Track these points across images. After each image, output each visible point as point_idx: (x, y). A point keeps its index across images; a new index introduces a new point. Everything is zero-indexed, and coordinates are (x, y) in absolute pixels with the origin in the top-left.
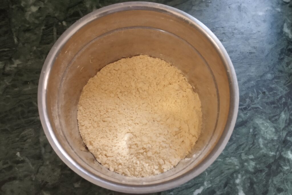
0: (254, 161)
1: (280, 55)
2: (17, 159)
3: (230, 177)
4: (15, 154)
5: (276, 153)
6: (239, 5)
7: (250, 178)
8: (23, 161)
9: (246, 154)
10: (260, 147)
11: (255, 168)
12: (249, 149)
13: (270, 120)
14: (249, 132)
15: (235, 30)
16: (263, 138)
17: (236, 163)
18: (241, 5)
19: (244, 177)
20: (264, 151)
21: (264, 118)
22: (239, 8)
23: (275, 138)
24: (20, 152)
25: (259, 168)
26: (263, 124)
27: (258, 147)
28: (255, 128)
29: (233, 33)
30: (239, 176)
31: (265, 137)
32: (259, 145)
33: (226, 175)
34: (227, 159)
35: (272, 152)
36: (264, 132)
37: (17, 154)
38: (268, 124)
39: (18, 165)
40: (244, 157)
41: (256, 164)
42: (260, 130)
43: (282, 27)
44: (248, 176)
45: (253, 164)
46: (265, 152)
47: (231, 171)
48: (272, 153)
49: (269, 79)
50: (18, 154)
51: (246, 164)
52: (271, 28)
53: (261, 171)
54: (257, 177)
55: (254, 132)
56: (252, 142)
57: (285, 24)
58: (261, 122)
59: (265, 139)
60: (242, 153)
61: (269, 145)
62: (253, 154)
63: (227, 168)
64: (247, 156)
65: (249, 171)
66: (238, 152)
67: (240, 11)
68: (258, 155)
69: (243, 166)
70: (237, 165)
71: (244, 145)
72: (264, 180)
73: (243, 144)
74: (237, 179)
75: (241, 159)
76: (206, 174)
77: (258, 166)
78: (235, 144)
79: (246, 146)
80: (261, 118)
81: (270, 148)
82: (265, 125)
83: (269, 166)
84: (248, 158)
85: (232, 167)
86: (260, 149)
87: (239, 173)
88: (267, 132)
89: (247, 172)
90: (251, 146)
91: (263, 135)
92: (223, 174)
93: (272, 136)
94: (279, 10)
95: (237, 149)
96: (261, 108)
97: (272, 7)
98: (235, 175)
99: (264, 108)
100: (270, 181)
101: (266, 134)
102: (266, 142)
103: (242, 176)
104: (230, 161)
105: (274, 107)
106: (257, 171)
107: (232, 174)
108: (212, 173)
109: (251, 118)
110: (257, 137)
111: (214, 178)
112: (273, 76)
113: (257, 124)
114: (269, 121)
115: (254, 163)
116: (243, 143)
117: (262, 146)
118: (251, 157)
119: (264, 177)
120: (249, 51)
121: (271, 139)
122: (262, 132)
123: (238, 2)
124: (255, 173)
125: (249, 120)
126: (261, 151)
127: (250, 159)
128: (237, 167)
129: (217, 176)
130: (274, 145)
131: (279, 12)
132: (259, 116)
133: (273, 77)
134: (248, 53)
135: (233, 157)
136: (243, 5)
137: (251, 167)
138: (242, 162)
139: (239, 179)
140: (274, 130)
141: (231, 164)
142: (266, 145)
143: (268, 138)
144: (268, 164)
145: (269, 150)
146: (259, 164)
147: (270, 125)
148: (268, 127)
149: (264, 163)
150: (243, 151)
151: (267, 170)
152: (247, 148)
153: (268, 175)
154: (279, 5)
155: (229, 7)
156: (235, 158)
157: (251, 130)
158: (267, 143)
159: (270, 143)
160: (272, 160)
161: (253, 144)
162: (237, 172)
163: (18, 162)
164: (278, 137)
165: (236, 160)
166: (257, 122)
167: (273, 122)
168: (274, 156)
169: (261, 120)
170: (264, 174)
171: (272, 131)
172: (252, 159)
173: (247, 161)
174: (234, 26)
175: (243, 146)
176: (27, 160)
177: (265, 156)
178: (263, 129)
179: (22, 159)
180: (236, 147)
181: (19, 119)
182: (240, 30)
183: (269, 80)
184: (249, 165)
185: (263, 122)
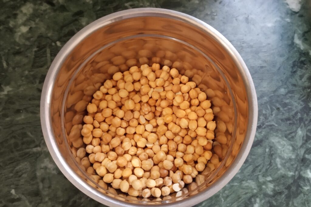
0: (272, 183)
1: (292, 67)
2: (12, 197)
3: (248, 202)
4: (9, 192)
5: (295, 173)
6: (247, 16)
7: (269, 202)
8: (19, 200)
9: (263, 176)
10: (277, 167)
11: (274, 190)
12: (267, 170)
13: (286, 137)
14: (266, 152)
15: (243, 43)
16: (280, 157)
17: (253, 187)
18: (248, 16)
19: (263, 201)
20: (282, 171)
21: (280, 136)
22: (247, 20)
23: (293, 157)
24: (15, 189)
25: (278, 190)
26: (279, 142)
27: (276, 168)
28: (271, 147)
29: (242, 46)
30: (258, 200)
31: (283, 156)
32: (276, 165)
33: (244, 200)
34: (244, 182)
35: (290, 172)
36: (281, 151)
37: (11, 192)
38: (285, 143)
39: (13, 204)
40: (261, 179)
41: (274, 186)
42: (277, 149)
43: (293, 38)
44: (267, 199)
45: (271, 186)
46: (283, 173)
47: (249, 195)
48: (291, 174)
49: (283, 93)
50: (13, 191)
51: (264, 187)
52: (281, 40)
53: (280, 193)
54: (276, 200)
55: (270, 152)
56: (269, 162)
57: (296, 35)
58: (277, 141)
59: (282, 158)
60: (259, 175)
61: (287, 165)
62: (270, 175)
63: (244, 193)
64: (264, 178)
65: (268, 194)
66: (255, 175)
67: (248, 23)
68: (276, 176)
69: (261, 189)
70: (255, 189)
71: (261, 166)
72: (284, 202)
73: (259, 166)
74: (255, 204)
75: (259, 181)
76: (222, 200)
77: (277, 188)
78: (251, 166)
79: (263, 167)
80: (277, 136)
81: (288, 168)
82: (282, 143)
83: (288, 188)
84: (266, 180)
85: (250, 191)
86: (278, 169)
87: (257, 197)
88: (284, 151)
89: (266, 195)
90: (268, 167)
91: (280, 155)
92: (240, 200)
93: (290, 155)
94: (288, 20)
95: (254, 171)
96: (276, 125)
97: (281, 17)
98: (253, 200)
99: (280, 125)
100: (291, 203)
101: (283, 153)
102: (284, 161)
103: (261, 200)
104: (247, 184)
105: (290, 124)
106: (277, 193)
107: (250, 199)
108: (228, 199)
109: (266, 137)
110: (274, 157)
111: (231, 204)
112: (287, 90)
113: (273, 143)
114: (286, 139)
115: (273, 185)
116: (259, 164)
117: (279, 166)
118: (269, 179)
119: (284, 199)
120: (260, 65)
121: (288, 159)
122: (279, 152)
123: (245, 14)
124: (274, 196)
125: (264, 139)
126: (279, 172)
127: (267, 181)
128: (255, 191)
129: (234, 202)
130: (292, 165)
131: (288, 23)
132: (275, 134)
133: (287, 92)
134: (258, 67)
135: (250, 180)
136: (250, 17)
137: (270, 189)
138: (260, 186)
139: (258, 203)
140: (291, 148)
141: (248, 188)
142: (283, 165)
143: (286, 157)
144: (287, 185)
145: (287, 169)
146: (278, 186)
147: (287, 143)
148: (285, 145)
149: (283, 184)
150: (261, 173)
151: (286, 192)
152: (264, 170)
153: (288, 197)
154: (288, 15)
155: (236, 20)
156: (252, 181)
157: (267, 150)
158: (285, 163)
159: (287, 162)
160: (291, 181)
161: (270, 164)
162: (254, 196)
163: (13, 200)
164: (295, 155)
165: (254, 183)
166: (273, 141)
167: (289, 140)
168: (293, 177)
169: (277, 138)
170: (283, 196)
171: (289, 149)
172: (270, 181)
173: (264, 183)
174: (243, 39)
175: (259, 168)
176: (23, 197)
177: (283, 176)
178: (280, 147)
179: (18, 197)
180: (252, 169)
181: (12, 152)
182: (249, 43)
183: (283, 95)
184: (267, 188)
185: (280, 140)
